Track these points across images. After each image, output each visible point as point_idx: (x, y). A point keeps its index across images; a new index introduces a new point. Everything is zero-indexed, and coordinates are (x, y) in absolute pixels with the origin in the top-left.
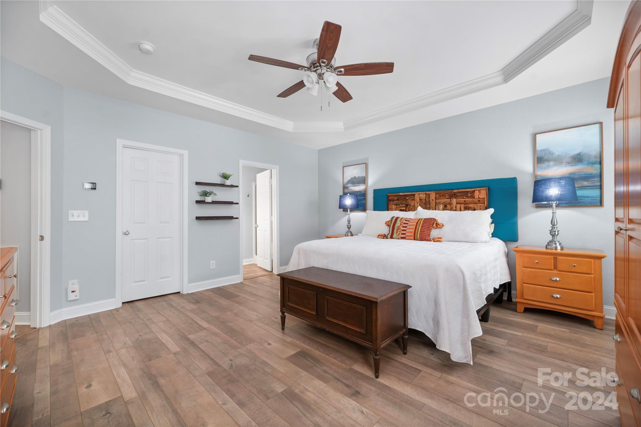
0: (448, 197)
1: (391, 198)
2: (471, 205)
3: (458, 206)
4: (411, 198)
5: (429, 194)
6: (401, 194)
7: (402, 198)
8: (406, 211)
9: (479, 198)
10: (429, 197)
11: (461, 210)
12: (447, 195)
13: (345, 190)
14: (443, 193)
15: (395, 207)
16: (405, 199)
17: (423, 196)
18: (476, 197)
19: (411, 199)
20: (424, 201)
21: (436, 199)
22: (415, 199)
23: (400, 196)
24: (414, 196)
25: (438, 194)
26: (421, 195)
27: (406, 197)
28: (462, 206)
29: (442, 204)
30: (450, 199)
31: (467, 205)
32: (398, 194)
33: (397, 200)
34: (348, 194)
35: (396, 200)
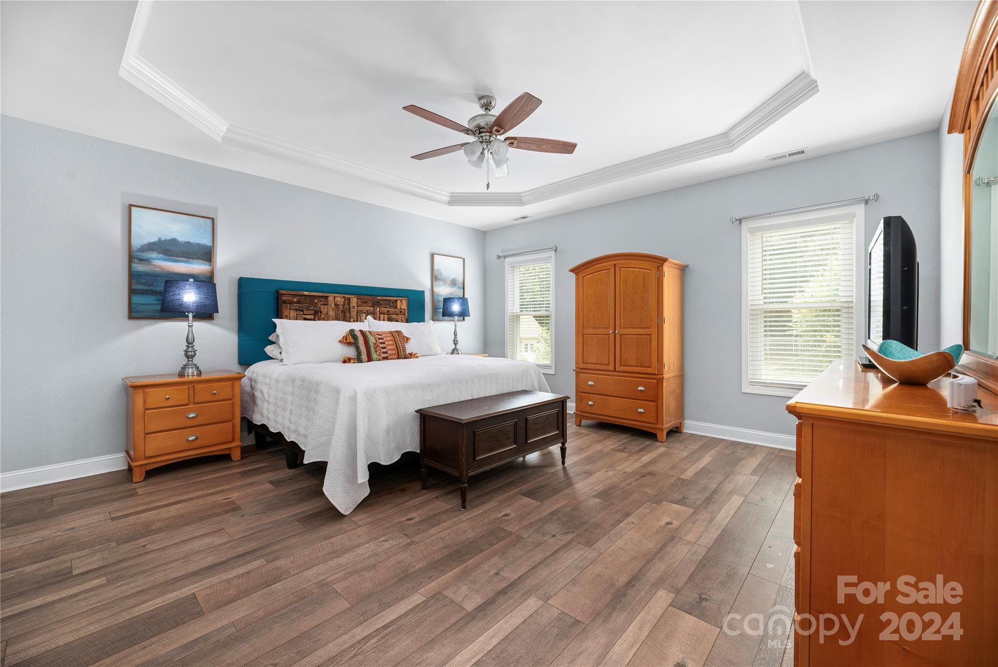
0: (370, 304)
1: (286, 298)
2: (394, 316)
3: (382, 316)
4: (321, 301)
5: (350, 298)
6: (306, 293)
7: (307, 300)
8: (315, 320)
9: (401, 308)
10: (349, 304)
11: (384, 320)
12: (369, 302)
13: (134, 265)
14: (366, 299)
15: (295, 314)
16: (312, 303)
17: (340, 300)
18: (399, 307)
19: (322, 303)
20: (341, 308)
21: (358, 306)
22: (329, 304)
23: (304, 297)
24: (327, 299)
25: (360, 299)
26: (338, 299)
27: (314, 299)
28: (386, 316)
29: (364, 313)
30: (372, 308)
31: (390, 316)
32: (300, 293)
33: (298, 302)
34: (192, 280)
35: (296, 303)
